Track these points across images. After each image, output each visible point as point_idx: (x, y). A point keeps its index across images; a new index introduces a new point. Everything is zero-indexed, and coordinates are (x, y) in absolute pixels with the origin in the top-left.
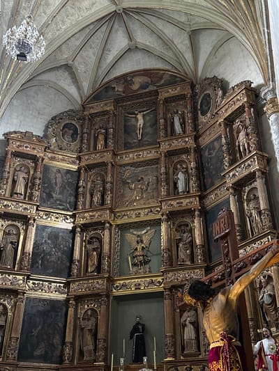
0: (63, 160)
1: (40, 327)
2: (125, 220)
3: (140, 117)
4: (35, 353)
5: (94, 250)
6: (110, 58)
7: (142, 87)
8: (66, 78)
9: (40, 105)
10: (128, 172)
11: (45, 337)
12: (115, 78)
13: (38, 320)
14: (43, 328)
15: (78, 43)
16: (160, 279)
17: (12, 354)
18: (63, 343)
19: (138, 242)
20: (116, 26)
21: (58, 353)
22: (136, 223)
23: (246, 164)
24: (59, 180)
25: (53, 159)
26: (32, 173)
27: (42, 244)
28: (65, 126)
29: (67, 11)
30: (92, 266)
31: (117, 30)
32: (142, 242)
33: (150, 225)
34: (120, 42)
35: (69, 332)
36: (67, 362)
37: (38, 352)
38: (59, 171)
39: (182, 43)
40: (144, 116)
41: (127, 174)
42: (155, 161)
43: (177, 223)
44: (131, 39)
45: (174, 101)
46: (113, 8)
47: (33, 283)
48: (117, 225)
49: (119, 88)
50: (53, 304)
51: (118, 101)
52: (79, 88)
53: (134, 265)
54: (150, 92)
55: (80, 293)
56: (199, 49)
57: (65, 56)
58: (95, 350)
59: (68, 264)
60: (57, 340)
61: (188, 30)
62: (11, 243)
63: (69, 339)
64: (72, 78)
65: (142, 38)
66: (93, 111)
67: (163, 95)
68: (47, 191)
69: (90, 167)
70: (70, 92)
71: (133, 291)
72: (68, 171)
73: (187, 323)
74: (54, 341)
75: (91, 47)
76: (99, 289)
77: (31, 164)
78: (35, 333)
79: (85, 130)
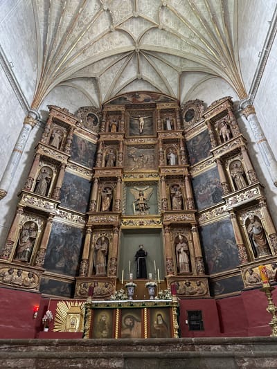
0: (87, 135)
1: (62, 246)
2: (132, 179)
3: (141, 119)
4: (57, 266)
5: (108, 195)
6: (123, 82)
7: (145, 100)
8: (91, 88)
9: (73, 98)
10: (133, 151)
11: (66, 254)
12: (127, 93)
13: (61, 240)
14: (65, 246)
15: (105, 66)
16: (159, 220)
17: (40, 262)
18: (80, 260)
19: (140, 195)
20: (131, 62)
21: (75, 268)
22: (139, 182)
23: (232, 143)
24: (83, 147)
25: (80, 132)
26: (65, 136)
27: (69, 186)
28: (89, 115)
29: (103, 41)
30: (105, 207)
31: (131, 65)
32: (143, 195)
33: (149, 185)
34: (131, 73)
35: (86, 252)
36: (84, 274)
37: (59, 265)
38: (84, 141)
39: (172, 81)
40: (144, 119)
41: (132, 152)
42: (152, 146)
43: (170, 184)
44: (139, 72)
45: (166, 112)
46: (133, 48)
47: (60, 212)
48: (125, 182)
49: (130, 99)
50: (74, 231)
51: (128, 107)
52: (99, 97)
53: (137, 210)
54: (151, 104)
55: (97, 223)
56: (183, 86)
57: (94, 72)
58: (106, 267)
59: (87, 204)
60: (75, 258)
61: (180, 71)
62: (46, 179)
63: (85, 256)
64: (95, 89)
65: (147, 74)
66: (109, 109)
67: (159, 107)
68: (75, 151)
69: (106, 143)
70: (93, 97)
71: (138, 226)
72: (90, 143)
73: (182, 250)
74: (73, 258)
75: (112, 72)
76: (112, 221)
77: (64, 130)
78: (58, 249)
79: (104, 120)
